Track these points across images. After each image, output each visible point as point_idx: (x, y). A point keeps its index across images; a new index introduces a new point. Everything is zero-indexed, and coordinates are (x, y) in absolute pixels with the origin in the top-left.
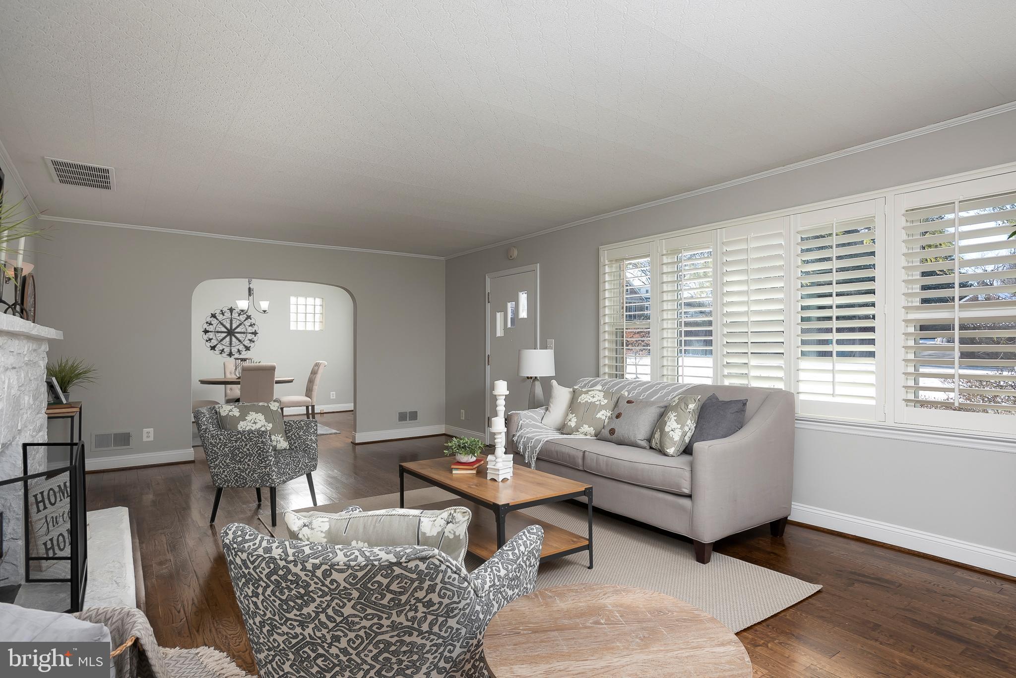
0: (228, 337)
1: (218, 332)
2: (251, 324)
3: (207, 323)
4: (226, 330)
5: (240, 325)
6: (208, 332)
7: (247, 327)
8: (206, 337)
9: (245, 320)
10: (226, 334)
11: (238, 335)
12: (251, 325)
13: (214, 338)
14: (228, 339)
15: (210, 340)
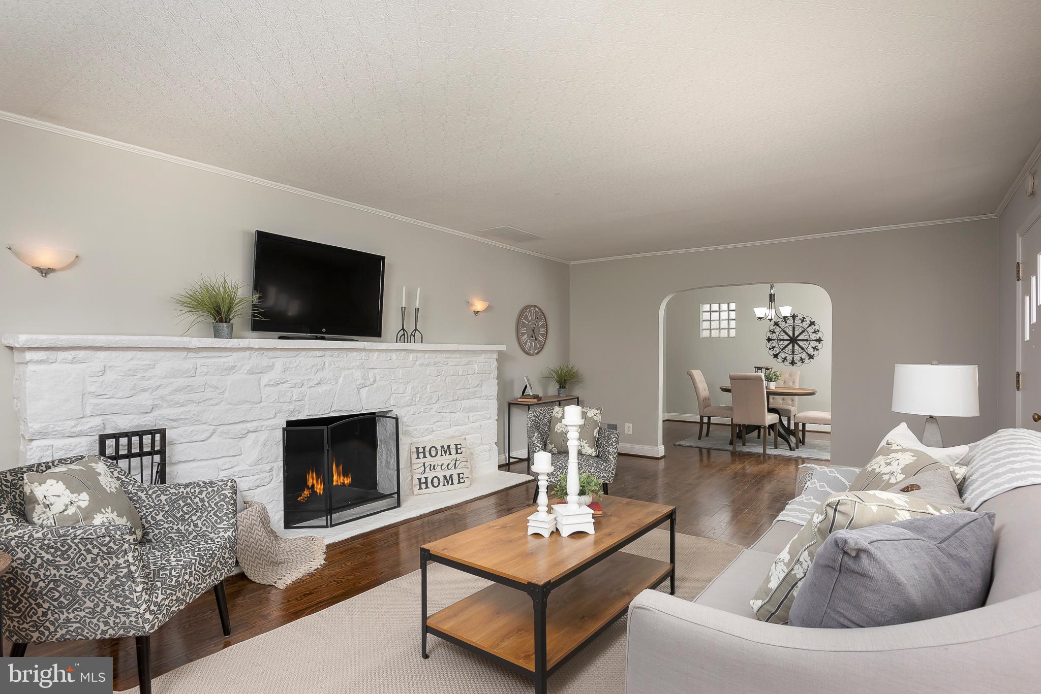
0: (791, 345)
1: (781, 340)
2: (815, 330)
3: (770, 331)
4: (789, 338)
5: (803, 332)
6: (771, 340)
7: (810, 334)
8: (769, 345)
9: (808, 327)
10: (788, 342)
11: (801, 343)
12: (815, 332)
13: (777, 346)
14: (790, 347)
15: (773, 348)
